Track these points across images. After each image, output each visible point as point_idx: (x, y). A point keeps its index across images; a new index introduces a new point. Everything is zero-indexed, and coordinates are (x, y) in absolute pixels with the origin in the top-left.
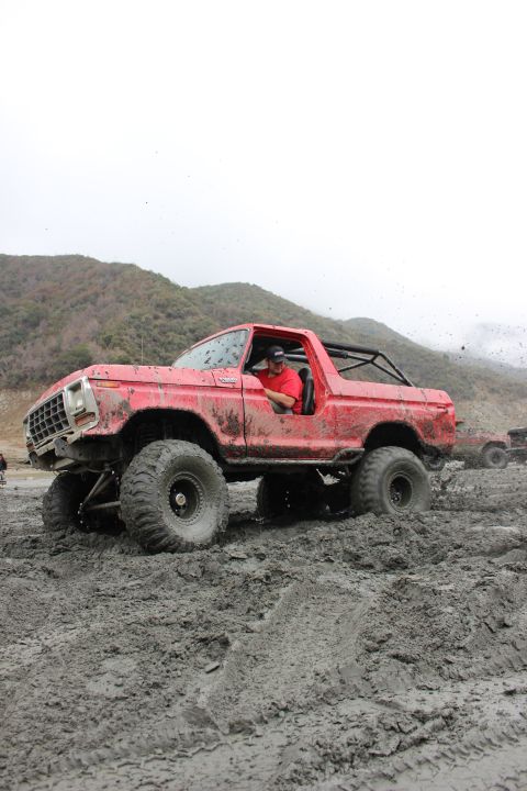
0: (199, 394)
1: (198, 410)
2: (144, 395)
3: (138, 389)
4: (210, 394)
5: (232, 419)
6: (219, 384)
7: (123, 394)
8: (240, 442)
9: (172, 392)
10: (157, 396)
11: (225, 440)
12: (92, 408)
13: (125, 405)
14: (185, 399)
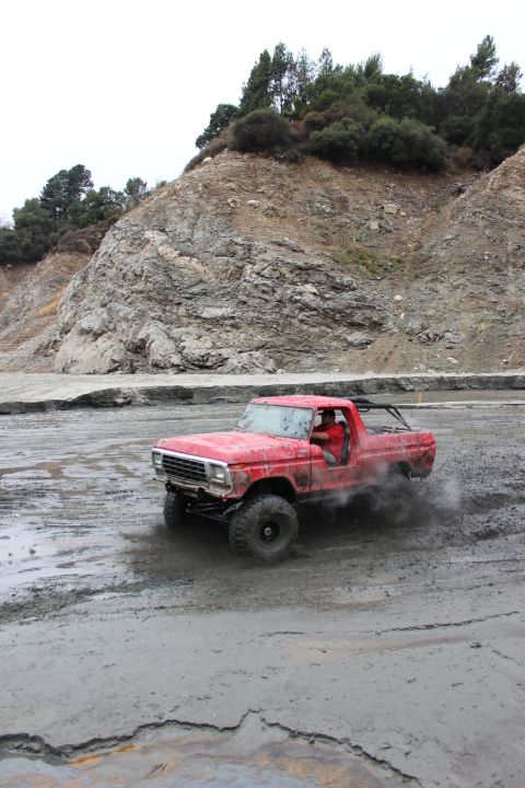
0: (287, 465)
1: (286, 475)
2: (258, 471)
3: (254, 468)
4: (293, 464)
5: (304, 477)
6: (300, 456)
7: (246, 472)
8: (307, 490)
9: (273, 466)
10: (265, 470)
11: (298, 490)
12: (230, 483)
13: (248, 479)
14: (280, 470)
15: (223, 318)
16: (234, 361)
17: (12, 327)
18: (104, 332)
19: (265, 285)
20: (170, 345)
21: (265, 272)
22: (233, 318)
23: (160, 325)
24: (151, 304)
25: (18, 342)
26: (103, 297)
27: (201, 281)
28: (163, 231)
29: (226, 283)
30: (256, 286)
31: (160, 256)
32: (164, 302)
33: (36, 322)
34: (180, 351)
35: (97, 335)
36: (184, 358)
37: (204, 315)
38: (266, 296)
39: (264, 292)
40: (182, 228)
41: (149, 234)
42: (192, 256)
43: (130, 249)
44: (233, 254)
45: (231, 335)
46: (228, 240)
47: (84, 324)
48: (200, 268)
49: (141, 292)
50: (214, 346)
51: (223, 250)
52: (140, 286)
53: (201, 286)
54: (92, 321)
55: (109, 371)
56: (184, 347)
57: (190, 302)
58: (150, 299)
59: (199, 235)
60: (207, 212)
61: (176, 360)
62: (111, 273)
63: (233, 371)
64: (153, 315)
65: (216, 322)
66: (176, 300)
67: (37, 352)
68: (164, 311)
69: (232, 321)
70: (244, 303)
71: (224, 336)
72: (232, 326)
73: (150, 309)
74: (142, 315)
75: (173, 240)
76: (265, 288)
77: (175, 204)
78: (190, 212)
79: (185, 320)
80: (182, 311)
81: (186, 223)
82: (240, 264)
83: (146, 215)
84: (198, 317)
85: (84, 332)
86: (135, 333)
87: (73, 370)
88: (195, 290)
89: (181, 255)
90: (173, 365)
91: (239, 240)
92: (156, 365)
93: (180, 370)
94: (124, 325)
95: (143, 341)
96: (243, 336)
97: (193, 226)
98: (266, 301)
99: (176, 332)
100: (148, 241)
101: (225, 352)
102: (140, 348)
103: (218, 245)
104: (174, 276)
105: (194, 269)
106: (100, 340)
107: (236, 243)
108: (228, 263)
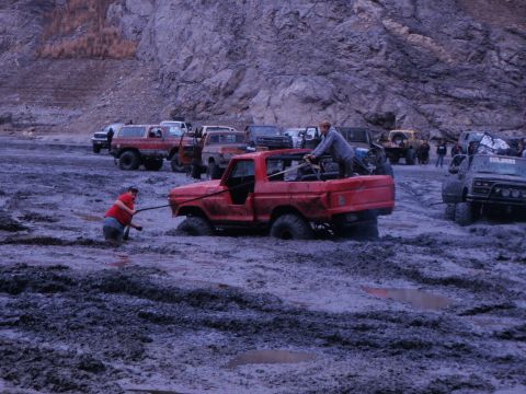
15: (477, 98)
18: (333, 102)
19: (515, 72)
21: (514, 60)
22: (488, 100)
23: (405, 99)
24: (391, 79)
27: (439, 61)
29: (466, 65)
30: (507, 73)
31: (386, 30)
32: (407, 78)
34: (436, 125)
35: (325, 105)
36: (442, 132)
37: (456, 94)
38: (515, 82)
39: (515, 78)
42: (424, 34)
44: (471, 38)
45: (487, 115)
46: (466, 25)
48: (435, 47)
49: (379, 67)
51: (461, 33)
52: (378, 59)
53: (441, 66)
56: (440, 123)
57: (436, 81)
58: (388, 73)
59: (425, 12)
64: (394, 89)
65: (471, 101)
66: (420, 78)
68: (406, 86)
69: (486, 103)
70: (495, 87)
71: (479, 115)
72: (487, 106)
73: (391, 84)
74: (382, 88)
76: (516, 75)
79: (434, 97)
80: (429, 88)
82: (481, 49)
84: (450, 96)
86: (379, 106)
88: (437, 69)
89: (410, 32)
91: (479, 26)
94: (363, 97)
95: (391, 115)
96: (499, 116)
98: (516, 86)
99: (426, 108)
102: (388, 121)
103: (455, 28)
105: (429, 48)
107: (474, 29)
108: (468, 47)
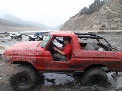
9: (23, 57)
15: (118, 21)
16: (119, 28)
17: (88, 24)
20: (109, 26)
22: (120, 21)
23: (108, 22)
24: (106, 19)
25: (88, 26)
26: (99, 18)
27: (115, 15)
28: (109, 7)
29: (120, 15)
31: (108, 11)
32: (109, 18)
33: (91, 23)
34: (110, 26)
35: (98, 24)
37: (115, 20)
40: (113, 6)
41: (107, 8)
42: (114, 10)
43: (104, 10)
44: (121, 9)
46: (120, 7)
47: (96, 23)
48: (115, 12)
50: (116, 26)
51: (119, 9)
52: (105, 16)
53: (115, 16)
54: (97, 22)
55: (99, 30)
57: (113, 18)
58: (106, 18)
59: (115, 7)
60: (117, 3)
61: (110, 28)
62: (101, 14)
63: (119, 30)
65: (117, 21)
66: (111, 18)
67: (90, 27)
68: (109, 20)
71: (118, 24)
72: (120, 22)
73: (106, 20)
74: (105, 21)
75: (111, 8)
77: (112, 2)
78: (114, 3)
79: (112, 21)
80: (111, 20)
81: (113, 5)
83: (107, 4)
84: (114, 21)
85: (96, 24)
87: (94, 30)
88: (114, 16)
89: (112, 11)
90: (109, 29)
92: (106, 29)
93: (110, 29)
94: (102, 23)
95: (105, 25)
97: (114, 5)
99: (110, 23)
100: (107, 9)
101: (118, 27)
102: (104, 26)
103: (119, 8)
104: (110, 14)
106: (98, 25)
108: (120, 11)
